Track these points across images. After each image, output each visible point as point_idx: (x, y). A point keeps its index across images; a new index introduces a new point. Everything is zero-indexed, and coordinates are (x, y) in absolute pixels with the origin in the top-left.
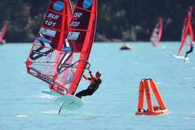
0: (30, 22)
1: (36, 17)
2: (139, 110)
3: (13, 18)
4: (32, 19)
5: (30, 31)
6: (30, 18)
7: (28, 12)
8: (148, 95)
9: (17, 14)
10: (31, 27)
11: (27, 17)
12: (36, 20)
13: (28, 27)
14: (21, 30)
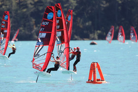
1: (39, 25)
2: (89, 80)
3: (25, 26)
4: (36, 27)
5: (35, 33)
6: (35, 26)
7: (34, 23)
9: (27, 24)
10: (35, 32)
11: (33, 26)
12: (38, 27)
13: (34, 31)
14: (30, 33)
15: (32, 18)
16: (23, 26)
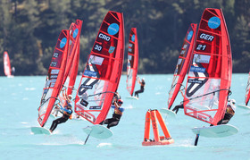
0: (41, 55)
2: (145, 140)
3: (25, 52)
5: (41, 64)
8: (155, 125)
9: (29, 48)
13: (40, 59)
15: (36, 38)
16: (21, 52)
